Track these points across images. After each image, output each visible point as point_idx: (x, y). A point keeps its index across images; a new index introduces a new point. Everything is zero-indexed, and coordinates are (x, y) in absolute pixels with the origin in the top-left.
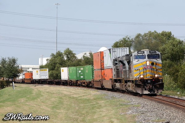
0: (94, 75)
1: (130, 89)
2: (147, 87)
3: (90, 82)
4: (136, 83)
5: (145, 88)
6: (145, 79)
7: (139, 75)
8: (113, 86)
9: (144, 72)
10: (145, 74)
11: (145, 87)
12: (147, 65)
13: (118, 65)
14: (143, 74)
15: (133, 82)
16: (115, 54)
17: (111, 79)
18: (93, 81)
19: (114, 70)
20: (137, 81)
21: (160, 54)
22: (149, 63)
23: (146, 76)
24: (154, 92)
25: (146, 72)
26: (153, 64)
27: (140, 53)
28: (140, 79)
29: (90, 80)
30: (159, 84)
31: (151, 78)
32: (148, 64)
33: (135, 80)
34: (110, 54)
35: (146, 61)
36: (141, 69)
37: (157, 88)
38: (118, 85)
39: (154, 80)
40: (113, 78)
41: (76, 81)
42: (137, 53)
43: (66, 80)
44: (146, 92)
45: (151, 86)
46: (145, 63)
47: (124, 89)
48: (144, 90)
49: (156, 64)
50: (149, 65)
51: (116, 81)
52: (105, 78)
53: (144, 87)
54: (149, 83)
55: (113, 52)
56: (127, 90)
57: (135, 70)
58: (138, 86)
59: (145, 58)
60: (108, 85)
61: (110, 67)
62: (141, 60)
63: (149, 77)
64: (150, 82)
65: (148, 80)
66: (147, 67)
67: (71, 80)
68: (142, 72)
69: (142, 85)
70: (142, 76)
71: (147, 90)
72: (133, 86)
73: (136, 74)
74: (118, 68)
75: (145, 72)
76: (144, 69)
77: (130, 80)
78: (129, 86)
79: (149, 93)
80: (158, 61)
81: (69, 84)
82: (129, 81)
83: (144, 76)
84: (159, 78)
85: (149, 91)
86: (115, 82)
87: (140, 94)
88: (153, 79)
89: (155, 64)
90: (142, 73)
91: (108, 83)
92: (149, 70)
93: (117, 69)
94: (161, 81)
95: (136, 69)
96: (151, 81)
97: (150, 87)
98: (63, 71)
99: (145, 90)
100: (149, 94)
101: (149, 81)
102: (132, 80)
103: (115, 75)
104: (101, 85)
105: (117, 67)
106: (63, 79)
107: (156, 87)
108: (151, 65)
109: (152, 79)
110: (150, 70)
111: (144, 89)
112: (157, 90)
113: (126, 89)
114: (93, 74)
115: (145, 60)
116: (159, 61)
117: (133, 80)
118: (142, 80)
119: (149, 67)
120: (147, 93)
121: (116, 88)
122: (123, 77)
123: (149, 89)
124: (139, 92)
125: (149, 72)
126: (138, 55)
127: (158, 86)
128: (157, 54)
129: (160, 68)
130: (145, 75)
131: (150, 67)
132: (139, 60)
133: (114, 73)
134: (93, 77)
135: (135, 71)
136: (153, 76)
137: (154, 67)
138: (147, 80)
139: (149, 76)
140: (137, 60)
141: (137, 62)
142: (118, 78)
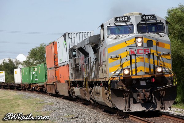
0: (48, 77)
1: (100, 99)
2: (138, 95)
3: (43, 86)
4: (114, 86)
5: (134, 99)
6: (133, 77)
7: (121, 69)
8: (71, 92)
9: (131, 63)
10: (133, 66)
11: (135, 95)
12: (136, 46)
13: (77, 58)
14: (129, 67)
15: (105, 84)
16: (73, 41)
17: (67, 81)
18: (46, 85)
19: (71, 67)
20: (116, 82)
21: (164, 23)
22: (142, 42)
23: (136, 71)
24: (155, 106)
25: (136, 63)
26: (150, 43)
27: (120, 22)
28: (122, 78)
29: (43, 84)
30: (167, 90)
31: (148, 76)
32: (139, 45)
33: (111, 81)
34: (65, 42)
35: (136, 38)
36: (124, 55)
37: (162, 97)
38: (77, 91)
39: (154, 80)
40: (70, 80)
41: (29, 84)
42: (114, 21)
43: (19, 83)
44: (137, 108)
45: (148, 94)
46: (132, 42)
47: (88, 98)
48: (132, 102)
49: (158, 44)
50: (142, 46)
51: (74, 84)
52: (60, 79)
53: (131, 96)
54: (143, 87)
55: (69, 38)
56: (93, 101)
57: (111, 58)
58: (118, 93)
59: (132, 31)
60: (64, 90)
61: (66, 63)
62: (124, 37)
63: (143, 73)
64: (145, 84)
65: (142, 79)
66: (138, 50)
67: (24, 83)
68: (127, 61)
69: (128, 92)
70: (127, 72)
71: (140, 103)
72: (107, 94)
73: (113, 66)
74: (77, 63)
75: (133, 61)
76: (131, 56)
77: (100, 80)
78: (98, 94)
79: (144, 109)
80: (160, 38)
81: (23, 88)
82: (98, 83)
83: (132, 71)
84: (166, 76)
85: (143, 105)
86: (73, 86)
87: (124, 111)
88: (153, 77)
89: (155, 44)
90: (127, 64)
91: (64, 88)
92: (141, 57)
93: (75, 65)
94: (170, 81)
95: (114, 56)
96: (147, 83)
97: (145, 95)
98: (16, 73)
99: (135, 102)
100: (143, 111)
101: (143, 83)
102: (104, 80)
103: (72, 74)
104: (55, 91)
105: (75, 60)
106: (16, 83)
107: (158, 96)
108: (145, 45)
109: (149, 79)
110: (146, 57)
111: (132, 100)
112: (162, 104)
113: (91, 99)
114: (46, 75)
115: (131, 35)
116: (165, 37)
117: (107, 80)
118: (127, 80)
119: (142, 51)
120: (139, 111)
121: (75, 96)
122: (85, 76)
123: (143, 100)
124: (122, 107)
125: (143, 63)
126: (117, 24)
127: (163, 93)
128: (159, 23)
129: (166, 53)
130: (134, 69)
131: (145, 50)
132: (120, 35)
133: (71, 71)
134: (46, 79)
135: (110, 61)
136: (152, 70)
137: (153, 50)
138: (138, 80)
139: (143, 71)
140: (114, 36)
141: (116, 41)
142: (77, 80)
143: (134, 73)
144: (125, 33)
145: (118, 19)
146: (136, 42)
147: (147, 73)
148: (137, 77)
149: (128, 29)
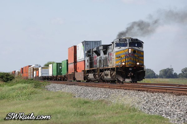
1: (108, 77)
4: (117, 70)
10: (127, 61)
12: (128, 53)
14: (125, 62)
16: (88, 46)
17: (83, 71)
18: (67, 75)
19: (88, 61)
20: (119, 68)
21: (142, 43)
22: (131, 51)
28: (121, 66)
33: (116, 67)
34: (83, 47)
35: (128, 49)
36: (123, 56)
40: (86, 70)
42: (119, 41)
44: (128, 80)
45: (132, 74)
50: (131, 53)
52: (78, 70)
54: (130, 71)
55: (86, 44)
57: (117, 57)
62: (123, 48)
63: (130, 65)
65: (130, 67)
68: (124, 59)
70: (123, 64)
73: (117, 61)
76: (126, 57)
78: (107, 75)
80: (139, 50)
84: (141, 66)
86: (87, 73)
87: (122, 81)
88: (135, 67)
89: (137, 52)
92: (130, 57)
96: (132, 69)
98: (50, 68)
101: (130, 69)
102: (112, 67)
103: (88, 66)
104: (74, 78)
109: (133, 67)
115: (126, 48)
117: (114, 67)
118: (124, 68)
124: (120, 79)
125: (131, 60)
128: (139, 43)
131: (132, 55)
132: (121, 47)
133: (87, 64)
136: (135, 64)
137: (136, 55)
138: (128, 68)
139: (131, 63)
140: (119, 48)
141: (119, 50)
142: (91, 69)
143: (127, 64)
144: (123, 46)
145: (121, 40)
146: (128, 51)
147: (132, 65)
148: (128, 66)
149: (125, 45)
